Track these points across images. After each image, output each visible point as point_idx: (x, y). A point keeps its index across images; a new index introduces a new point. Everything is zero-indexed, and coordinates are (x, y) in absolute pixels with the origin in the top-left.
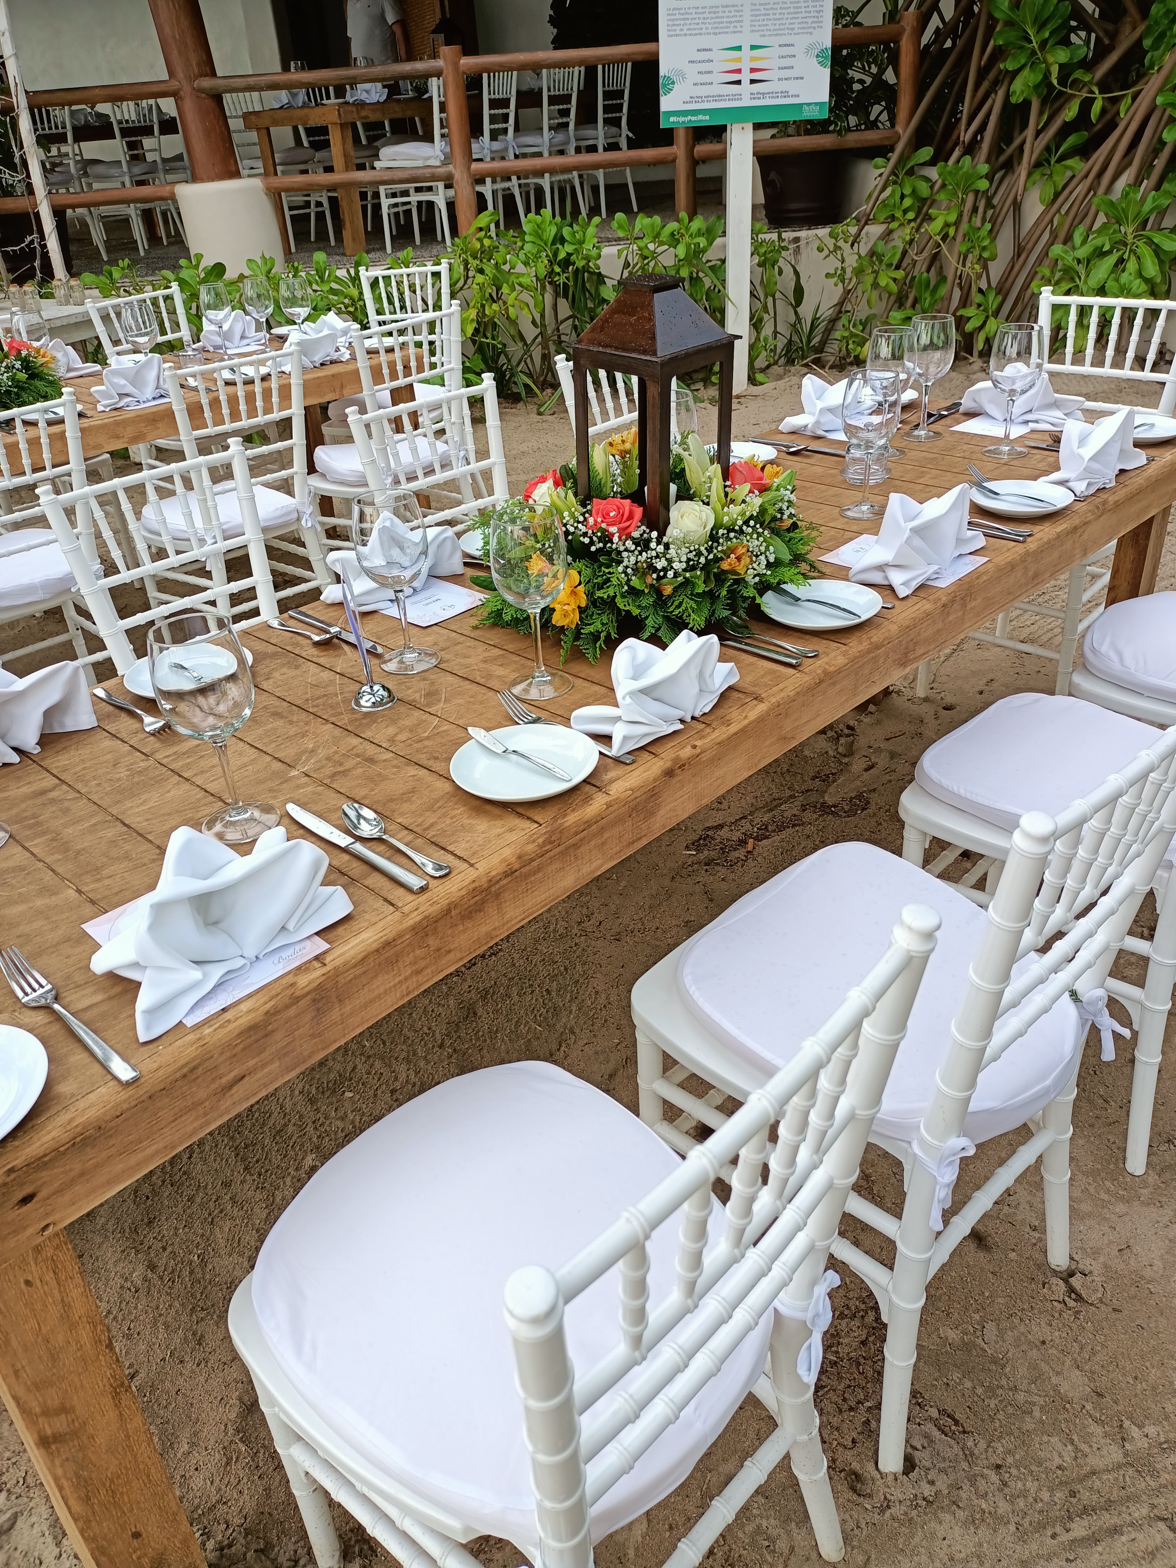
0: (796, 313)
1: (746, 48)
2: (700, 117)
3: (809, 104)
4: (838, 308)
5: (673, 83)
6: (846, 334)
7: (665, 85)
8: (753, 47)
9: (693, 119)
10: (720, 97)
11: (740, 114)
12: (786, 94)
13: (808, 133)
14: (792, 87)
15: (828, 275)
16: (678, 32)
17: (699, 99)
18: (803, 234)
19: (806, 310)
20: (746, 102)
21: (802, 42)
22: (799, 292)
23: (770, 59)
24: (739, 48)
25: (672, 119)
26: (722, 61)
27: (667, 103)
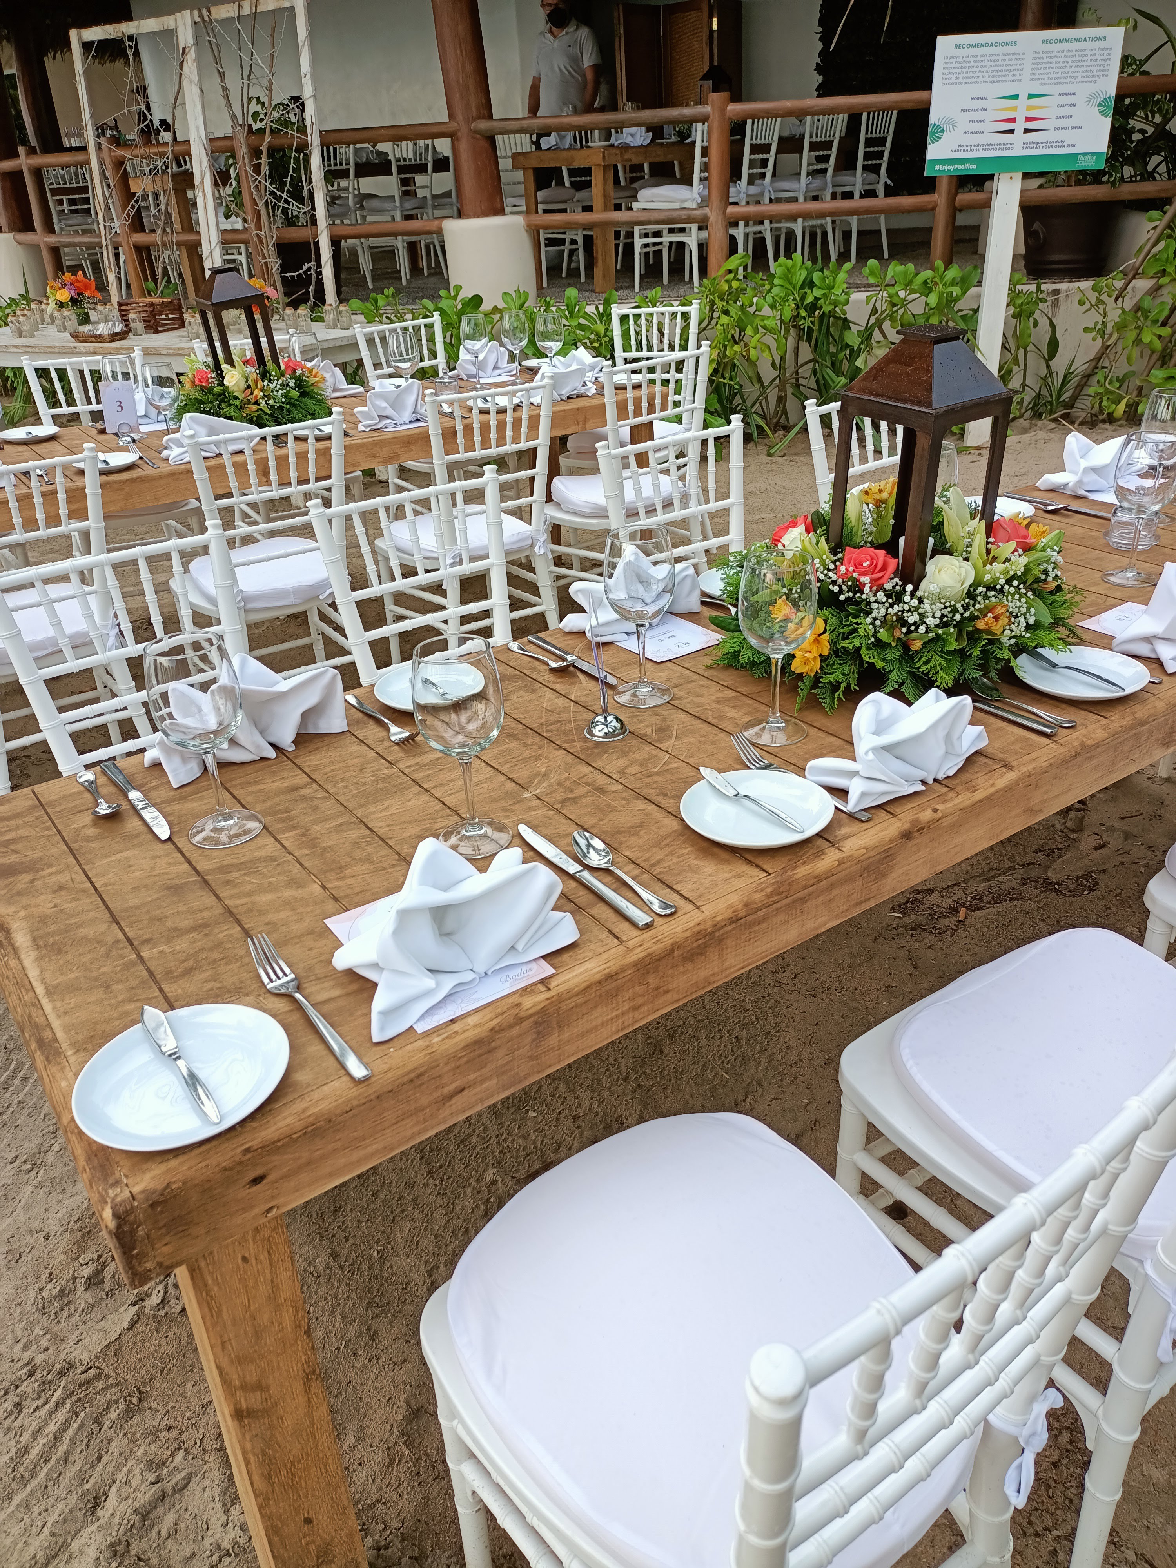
0: (1048, 366)
1: (1023, 97)
2: (968, 166)
3: (1084, 154)
4: (1094, 363)
5: (943, 131)
6: (1101, 390)
7: (933, 133)
8: (1031, 96)
9: (960, 167)
10: (990, 146)
11: (1008, 163)
12: (1061, 144)
13: (1078, 183)
14: (1068, 136)
15: (1086, 330)
16: (953, 81)
17: (969, 147)
18: (1063, 286)
19: (1059, 364)
20: (1018, 151)
21: (1083, 91)
22: (1054, 346)
23: (1048, 108)
24: (1016, 97)
25: (937, 168)
26: (997, 110)
27: (934, 151)
